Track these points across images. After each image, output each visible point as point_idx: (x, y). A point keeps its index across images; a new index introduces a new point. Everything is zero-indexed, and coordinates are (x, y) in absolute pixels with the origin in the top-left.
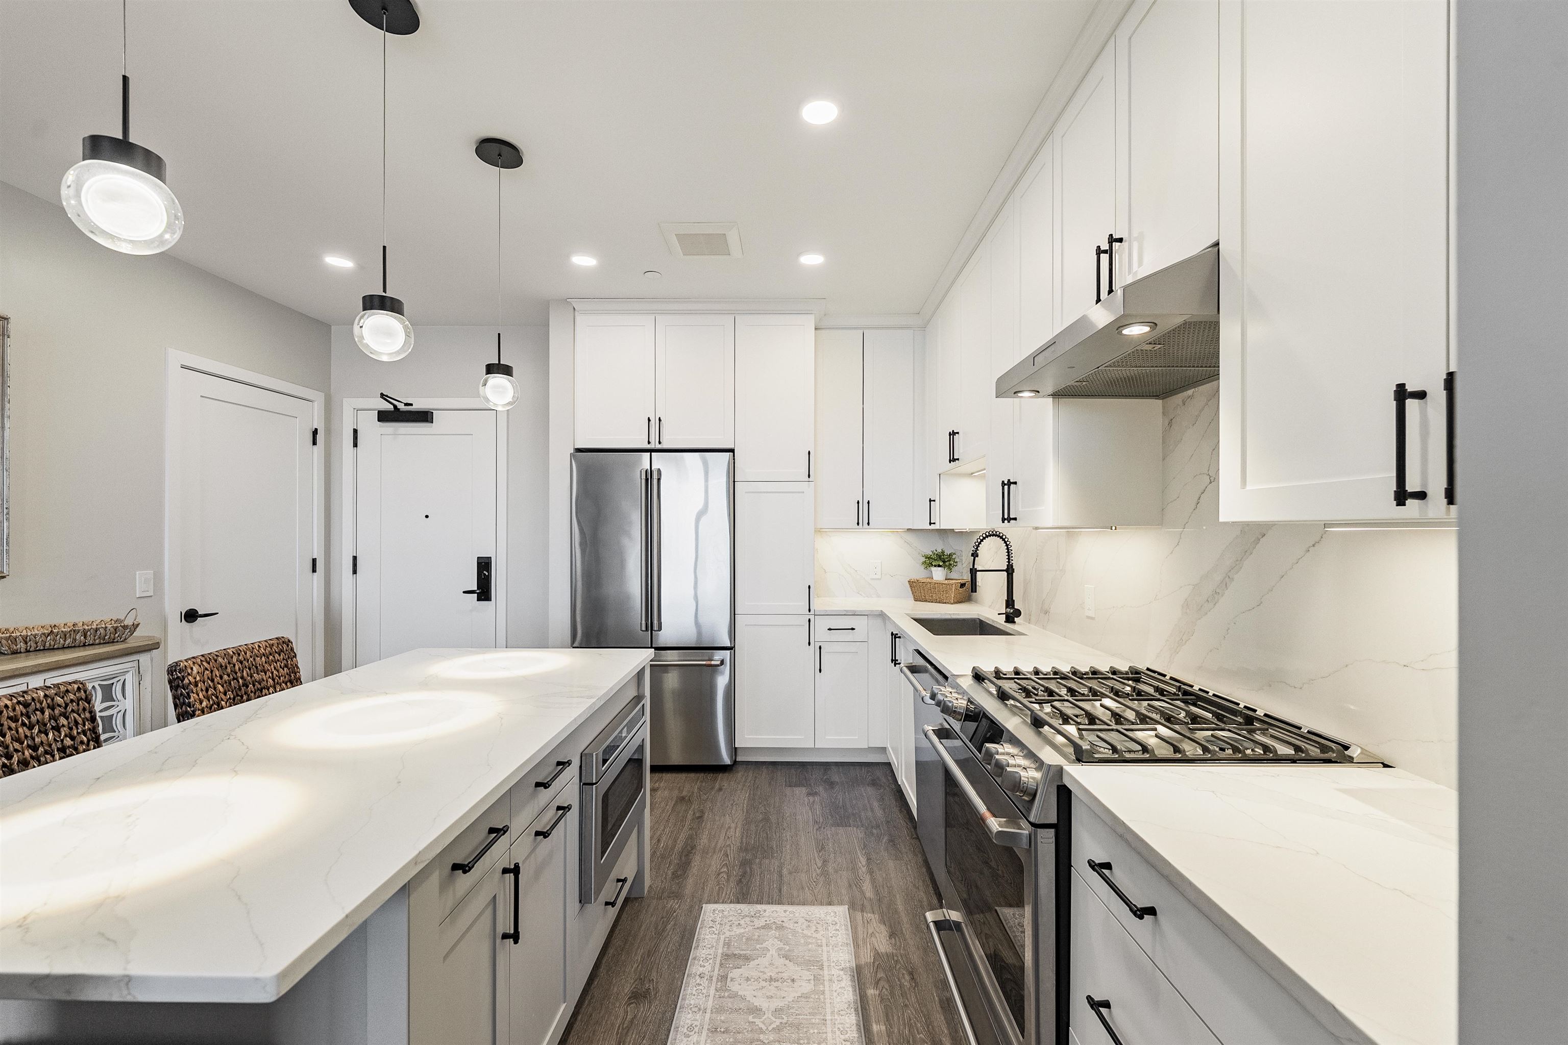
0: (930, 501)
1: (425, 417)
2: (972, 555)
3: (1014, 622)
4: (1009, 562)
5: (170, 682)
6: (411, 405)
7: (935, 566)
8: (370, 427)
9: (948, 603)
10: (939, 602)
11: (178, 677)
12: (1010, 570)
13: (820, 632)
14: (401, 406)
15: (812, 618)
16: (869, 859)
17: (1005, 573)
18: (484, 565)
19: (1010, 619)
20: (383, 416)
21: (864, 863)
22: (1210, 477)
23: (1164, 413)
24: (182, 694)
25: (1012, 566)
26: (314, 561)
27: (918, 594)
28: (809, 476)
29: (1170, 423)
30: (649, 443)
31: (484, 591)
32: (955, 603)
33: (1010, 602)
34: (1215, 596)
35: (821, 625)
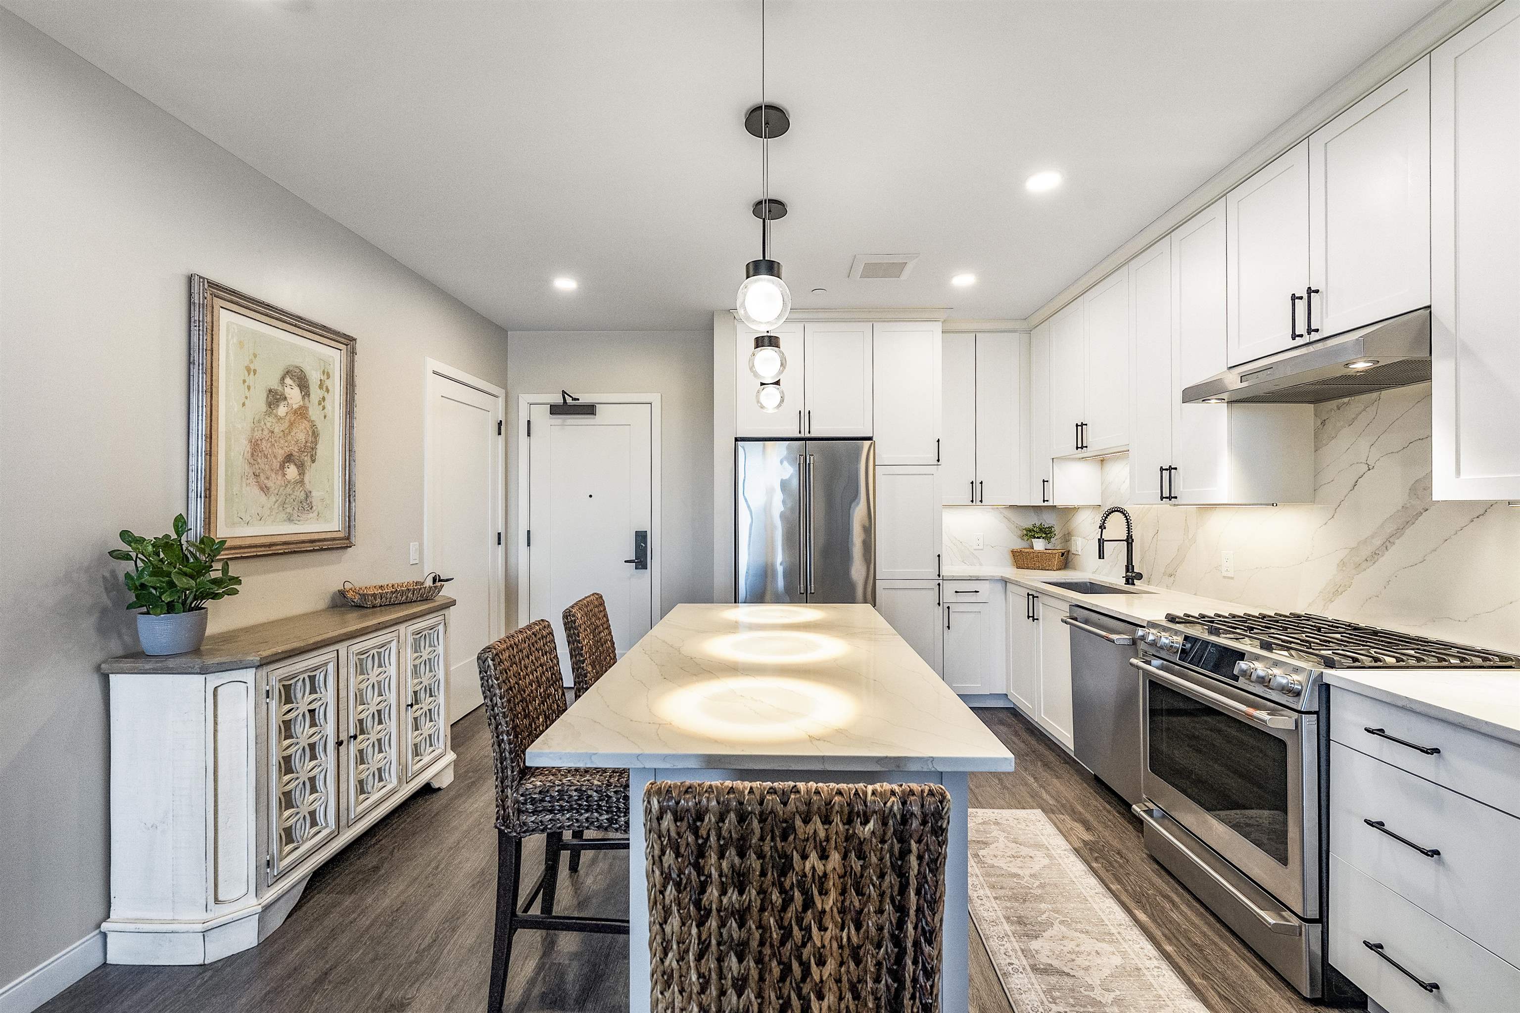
0: (1044, 481)
1: (589, 410)
2: (1100, 527)
3: (1133, 584)
4: (1129, 533)
5: (565, 624)
6: (578, 399)
7: (1038, 538)
8: (542, 418)
9: (1051, 570)
10: (1042, 569)
11: (572, 621)
12: (1129, 541)
13: (948, 595)
14: (569, 400)
15: (941, 582)
16: (1035, 778)
17: (1125, 543)
18: (641, 538)
19: (1129, 581)
20: (555, 410)
21: (1033, 781)
22: (1369, 465)
23: (1316, 415)
24: (574, 633)
25: (1132, 537)
26: (499, 534)
27: (1021, 562)
28: (938, 460)
29: (1323, 423)
30: (800, 432)
31: (641, 560)
32: (1057, 570)
33: (1129, 567)
34: (1375, 555)
35: (949, 589)
